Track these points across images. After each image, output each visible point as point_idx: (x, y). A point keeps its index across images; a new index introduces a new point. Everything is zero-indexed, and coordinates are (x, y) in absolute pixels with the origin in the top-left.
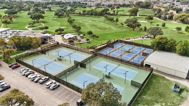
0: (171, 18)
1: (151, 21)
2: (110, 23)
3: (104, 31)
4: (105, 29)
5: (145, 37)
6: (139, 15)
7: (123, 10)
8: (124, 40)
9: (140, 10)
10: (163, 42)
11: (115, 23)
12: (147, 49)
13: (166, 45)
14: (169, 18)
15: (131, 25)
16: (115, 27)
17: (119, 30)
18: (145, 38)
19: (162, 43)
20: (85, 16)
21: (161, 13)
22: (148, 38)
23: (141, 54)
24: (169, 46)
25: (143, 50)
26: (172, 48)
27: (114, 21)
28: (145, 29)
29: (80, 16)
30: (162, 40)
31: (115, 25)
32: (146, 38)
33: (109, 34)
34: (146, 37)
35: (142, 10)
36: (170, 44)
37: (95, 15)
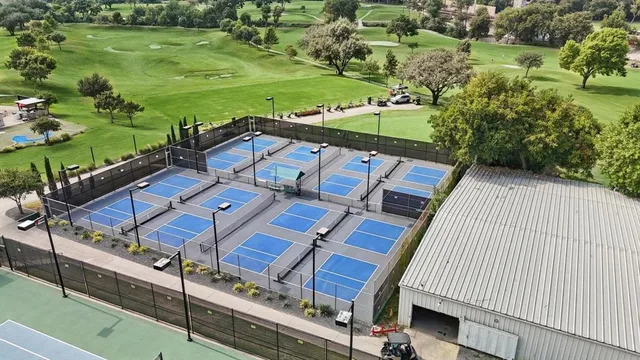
0: (481, 29)
1: (411, 39)
2: (244, 50)
3: (205, 81)
4: (210, 75)
5: (394, 99)
6: (364, 24)
7: (303, 8)
8: (285, 118)
9: (368, 9)
10: (511, 115)
11: (260, 50)
12: (411, 165)
13: (531, 129)
14: (473, 31)
15: (328, 49)
16: (260, 65)
17: (277, 76)
18: (392, 107)
19: (503, 117)
20: (139, 30)
21: (442, 16)
22: (408, 102)
23: (377, 200)
24: (552, 139)
25: (387, 169)
26: (568, 152)
27: (258, 42)
28: (390, 62)
29: (120, 28)
30: (502, 97)
31: (263, 57)
32: (397, 103)
33: (217, 92)
34: (398, 97)
35: (373, 8)
36: (558, 124)
37: (183, 24)
